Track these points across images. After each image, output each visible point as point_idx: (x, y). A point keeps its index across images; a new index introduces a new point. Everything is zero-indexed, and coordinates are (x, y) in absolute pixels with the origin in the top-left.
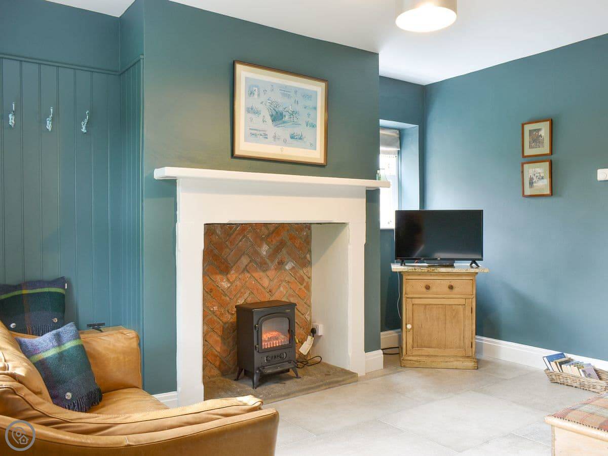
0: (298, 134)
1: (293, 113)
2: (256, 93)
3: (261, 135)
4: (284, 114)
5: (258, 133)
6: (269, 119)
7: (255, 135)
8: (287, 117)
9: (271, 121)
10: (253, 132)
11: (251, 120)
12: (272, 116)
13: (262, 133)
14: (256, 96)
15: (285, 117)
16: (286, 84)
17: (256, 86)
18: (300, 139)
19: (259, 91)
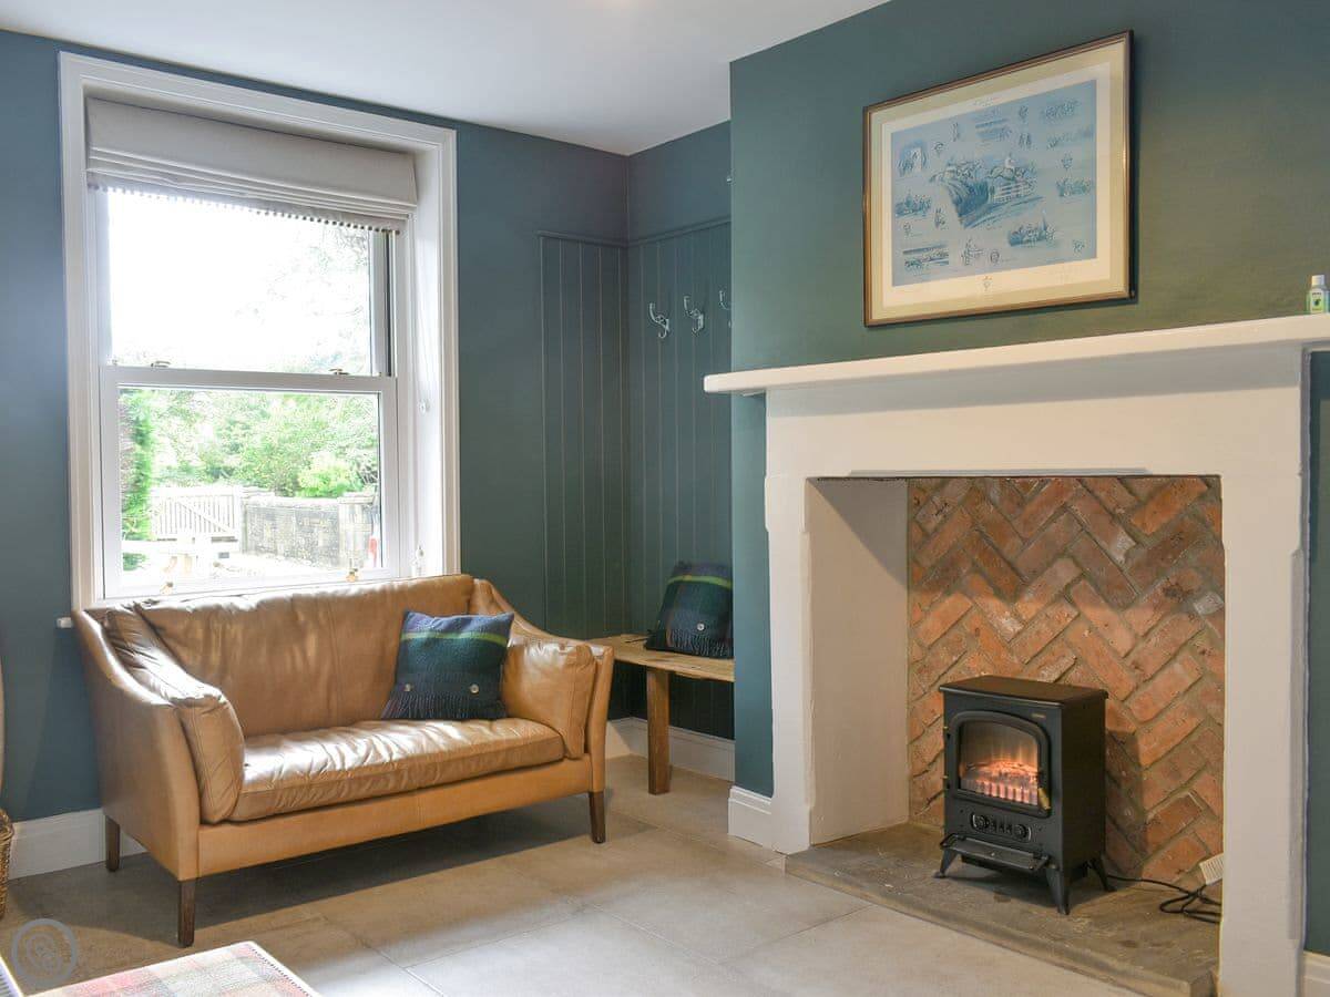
0: (1034, 226)
1: (1017, 176)
2: (918, 162)
3: (932, 260)
4: (990, 186)
5: (924, 255)
6: (950, 213)
7: (918, 263)
8: (998, 191)
9: (956, 216)
10: (912, 257)
11: (907, 229)
12: (957, 203)
13: (933, 253)
14: (917, 169)
15: (993, 191)
16: (993, 103)
17: (917, 145)
18: (1040, 239)
19: (924, 156)
